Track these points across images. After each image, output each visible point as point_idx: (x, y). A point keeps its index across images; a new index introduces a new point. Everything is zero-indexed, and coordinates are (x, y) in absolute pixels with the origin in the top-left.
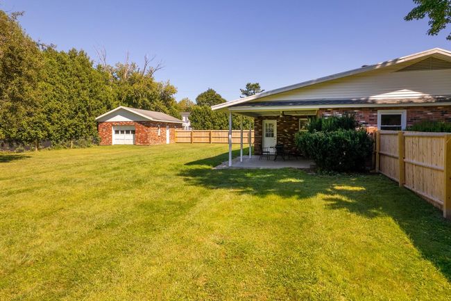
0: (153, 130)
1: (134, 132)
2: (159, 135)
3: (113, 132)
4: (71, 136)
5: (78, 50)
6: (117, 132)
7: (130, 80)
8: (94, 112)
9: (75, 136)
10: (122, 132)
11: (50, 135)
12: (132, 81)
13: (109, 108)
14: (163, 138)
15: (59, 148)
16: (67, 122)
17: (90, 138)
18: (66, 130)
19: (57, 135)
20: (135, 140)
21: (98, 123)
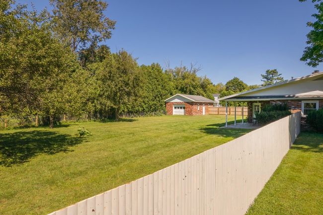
0: (195, 107)
1: (184, 108)
2: (198, 109)
3: (174, 108)
4: (153, 110)
5: (156, 63)
6: (175, 108)
7: (183, 76)
8: (164, 97)
9: (155, 110)
10: (178, 108)
11: (144, 110)
12: (184, 78)
13: (171, 94)
14: (201, 111)
15: (148, 116)
16: (151, 103)
17: (162, 111)
18: (151, 107)
19: (147, 110)
20: (185, 113)
21: (166, 103)
